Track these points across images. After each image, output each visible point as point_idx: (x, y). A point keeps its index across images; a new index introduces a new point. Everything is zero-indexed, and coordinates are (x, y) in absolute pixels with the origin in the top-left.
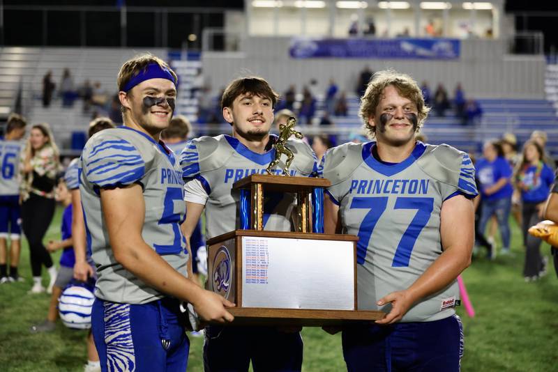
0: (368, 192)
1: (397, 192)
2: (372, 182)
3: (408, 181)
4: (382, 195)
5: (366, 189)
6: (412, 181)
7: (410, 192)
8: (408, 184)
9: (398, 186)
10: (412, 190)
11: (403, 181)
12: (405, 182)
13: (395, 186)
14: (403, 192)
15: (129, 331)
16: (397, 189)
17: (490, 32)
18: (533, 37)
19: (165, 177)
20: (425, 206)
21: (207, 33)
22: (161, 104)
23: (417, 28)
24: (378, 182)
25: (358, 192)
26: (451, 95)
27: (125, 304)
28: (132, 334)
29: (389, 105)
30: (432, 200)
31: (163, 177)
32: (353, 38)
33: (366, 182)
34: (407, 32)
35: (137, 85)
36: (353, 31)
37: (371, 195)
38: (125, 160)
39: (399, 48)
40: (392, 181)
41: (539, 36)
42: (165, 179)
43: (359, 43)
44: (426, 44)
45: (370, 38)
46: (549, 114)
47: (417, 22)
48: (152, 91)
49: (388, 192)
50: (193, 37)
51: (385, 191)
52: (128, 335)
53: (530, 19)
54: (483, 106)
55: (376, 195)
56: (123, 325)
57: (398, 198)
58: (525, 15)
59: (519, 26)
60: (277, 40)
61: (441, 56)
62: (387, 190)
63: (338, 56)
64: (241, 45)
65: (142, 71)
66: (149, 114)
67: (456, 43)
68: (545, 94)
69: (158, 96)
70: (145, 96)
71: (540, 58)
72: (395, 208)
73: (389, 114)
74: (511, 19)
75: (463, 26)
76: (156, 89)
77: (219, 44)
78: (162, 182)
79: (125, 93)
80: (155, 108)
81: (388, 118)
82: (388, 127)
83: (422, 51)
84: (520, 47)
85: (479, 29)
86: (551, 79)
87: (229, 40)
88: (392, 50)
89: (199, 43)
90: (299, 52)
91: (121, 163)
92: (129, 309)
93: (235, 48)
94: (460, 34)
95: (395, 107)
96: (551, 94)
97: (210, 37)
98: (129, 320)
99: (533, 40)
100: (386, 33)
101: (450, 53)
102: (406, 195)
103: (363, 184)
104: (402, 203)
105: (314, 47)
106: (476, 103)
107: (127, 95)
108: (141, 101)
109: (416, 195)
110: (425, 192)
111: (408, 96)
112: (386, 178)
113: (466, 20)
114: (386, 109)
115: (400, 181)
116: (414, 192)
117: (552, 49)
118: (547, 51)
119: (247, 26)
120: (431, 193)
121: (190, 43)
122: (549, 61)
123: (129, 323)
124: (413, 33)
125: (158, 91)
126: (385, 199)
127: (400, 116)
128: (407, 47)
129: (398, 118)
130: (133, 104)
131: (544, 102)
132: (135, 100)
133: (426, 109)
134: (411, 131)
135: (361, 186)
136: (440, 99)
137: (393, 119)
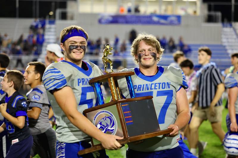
0: (143, 90)
1: (157, 89)
2: (144, 85)
3: (161, 83)
4: (150, 91)
5: (142, 89)
6: (163, 83)
7: (163, 88)
8: (161, 85)
9: (157, 86)
10: (164, 87)
11: (158, 83)
12: (159, 84)
13: (155, 86)
14: (159, 88)
15: (64, 155)
16: (156, 87)
17: (195, 12)
18: (216, 15)
19: (80, 82)
20: (170, 94)
21: (58, 11)
22: (77, 48)
23: (160, 9)
24: (147, 85)
25: (138, 91)
26: (177, 42)
27: (63, 142)
28: (65, 156)
29: (142, 49)
30: (172, 91)
31: (79, 83)
32: (129, 14)
33: (141, 85)
34: (155, 11)
35: (67, 39)
36: (129, 11)
37: (144, 91)
38: (56, 78)
39: (151, 19)
40: (153, 84)
41: (219, 14)
42: (80, 84)
43: (132, 17)
44: (165, 17)
45: (137, 14)
46: (223, 52)
47: (160, 6)
48: (73, 42)
49: (153, 89)
50: (51, 13)
51: (151, 89)
52: (64, 156)
53: (215, 6)
54: (192, 48)
55: (147, 91)
56: (62, 151)
57: (158, 91)
58: (212, 4)
59: (210, 9)
60: (92, 15)
61: (171, 23)
62: (152, 88)
63: (122, 23)
64: (75, 17)
65: (69, 33)
66: (72, 53)
67: (179, 17)
68: (222, 42)
69: (76, 45)
70: (70, 45)
71: (219, 25)
72: (157, 96)
73: (142, 54)
74: (205, 6)
75: (183, 9)
76: (75, 42)
77: (64, 16)
78: (79, 85)
79: (62, 44)
80: (75, 50)
81: (142, 56)
82: (142, 60)
83: (162, 21)
84: (210, 19)
85: (190, 11)
86: (225, 35)
87: (69, 15)
88: (148, 20)
89: (54, 16)
90: (103, 21)
91: (55, 79)
92: (65, 145)
93: (72, 18)
94: (181, 13)
95: (145, 50)
96: (225, 42)
97: (60, 13)
98: (64, 149)
99: (216, 16)
100: (145, 12)
101: (176, 22)
102: (161, 90)
103: (140, 86)
104: (160, 94)
105: (111, 19)
106: (189, 46)
107: (63, 44)
108: (68, 47)
109: (166, 89)
110: (169, 88)
111: (150, 45)
112: (150, 83)
113: (183, 6)
114: (141, 51)
115: (157, 83)
116: (165, 88)
117: (226, 20)
118: (223, 21)
119: (77, 8)
120: (171, 88)
121: (50, 16)
122: (224, 26)
123: (64, 151)
124: (158, 13)
125: (76, 42)
126: (152, 93)
127: (147, 54)
128: (155, 19)
129: (146, 55)
130: (66, 49)
131: (221, 46)
132: (66, 46)
133: (162, 50)
134: (153, 61)
135: (138, 87)
136: (171, 44)
137: (144, 56)
